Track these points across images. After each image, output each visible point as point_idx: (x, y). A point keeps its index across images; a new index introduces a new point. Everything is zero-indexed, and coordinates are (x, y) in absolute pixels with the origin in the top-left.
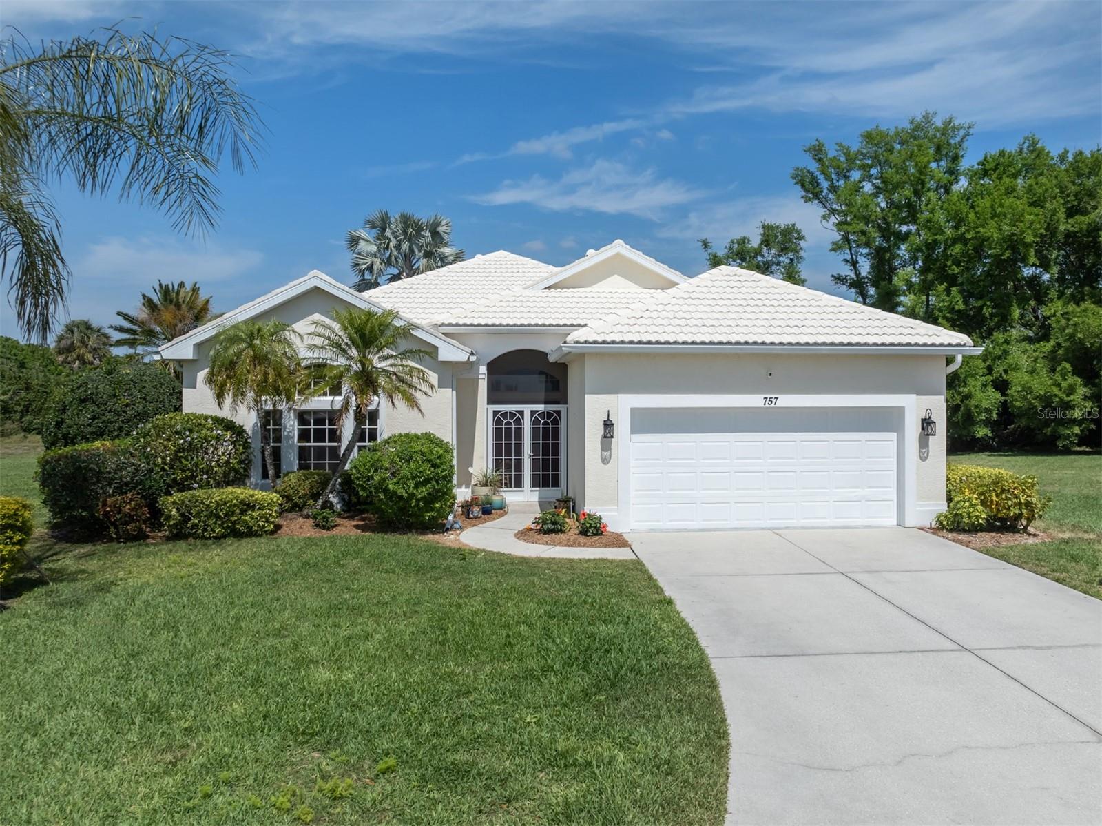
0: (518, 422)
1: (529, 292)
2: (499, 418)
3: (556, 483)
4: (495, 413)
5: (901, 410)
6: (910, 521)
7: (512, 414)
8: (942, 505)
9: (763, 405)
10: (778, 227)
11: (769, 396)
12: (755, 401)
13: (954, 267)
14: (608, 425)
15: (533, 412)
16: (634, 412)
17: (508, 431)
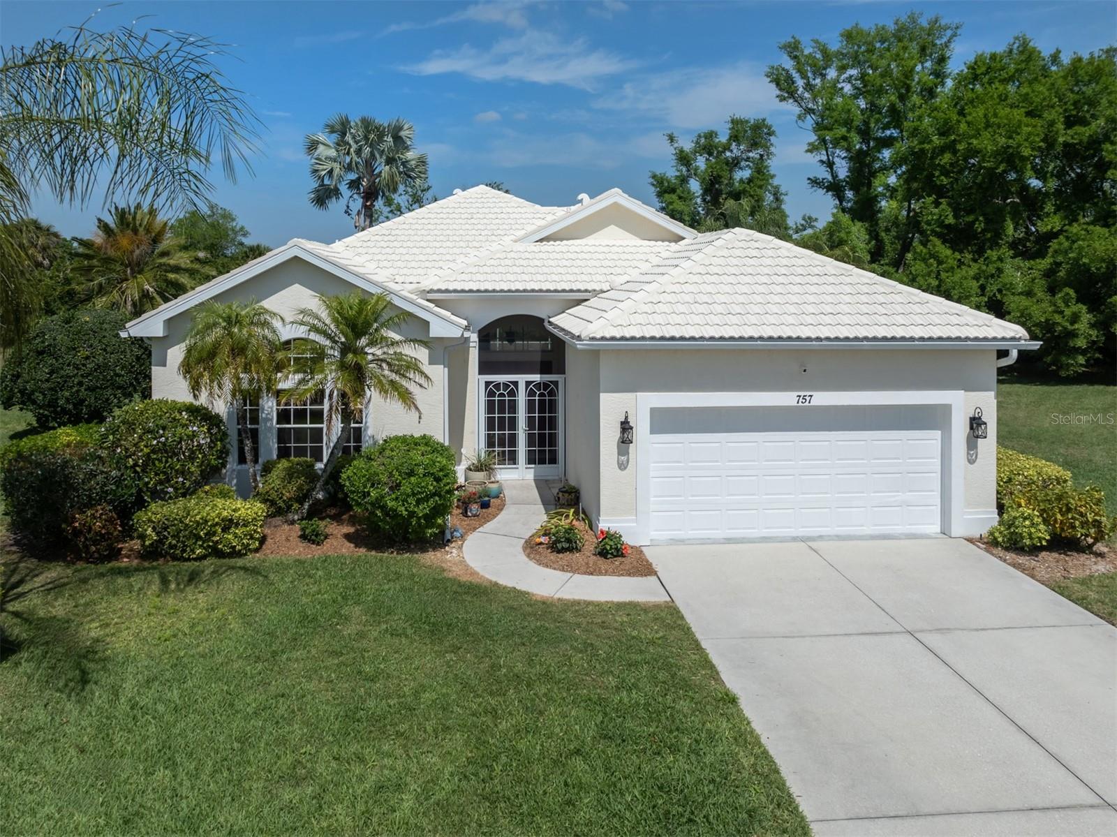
0: (512, 393)
1: (519, 247)
2: (491, 390)
3: (553, 461)
4: (487, 384)
5: (946, 410)
6: (958, 529)
7: (506, 386)
8: (993, 512)
9: (796, 404)
10: (747, 122)
11: (800, 393)
12: (787, 399)
13: (942, 177)
14: (626, 427)
15: (528, 383)
16: (654, 411)
17: (502, 403)
